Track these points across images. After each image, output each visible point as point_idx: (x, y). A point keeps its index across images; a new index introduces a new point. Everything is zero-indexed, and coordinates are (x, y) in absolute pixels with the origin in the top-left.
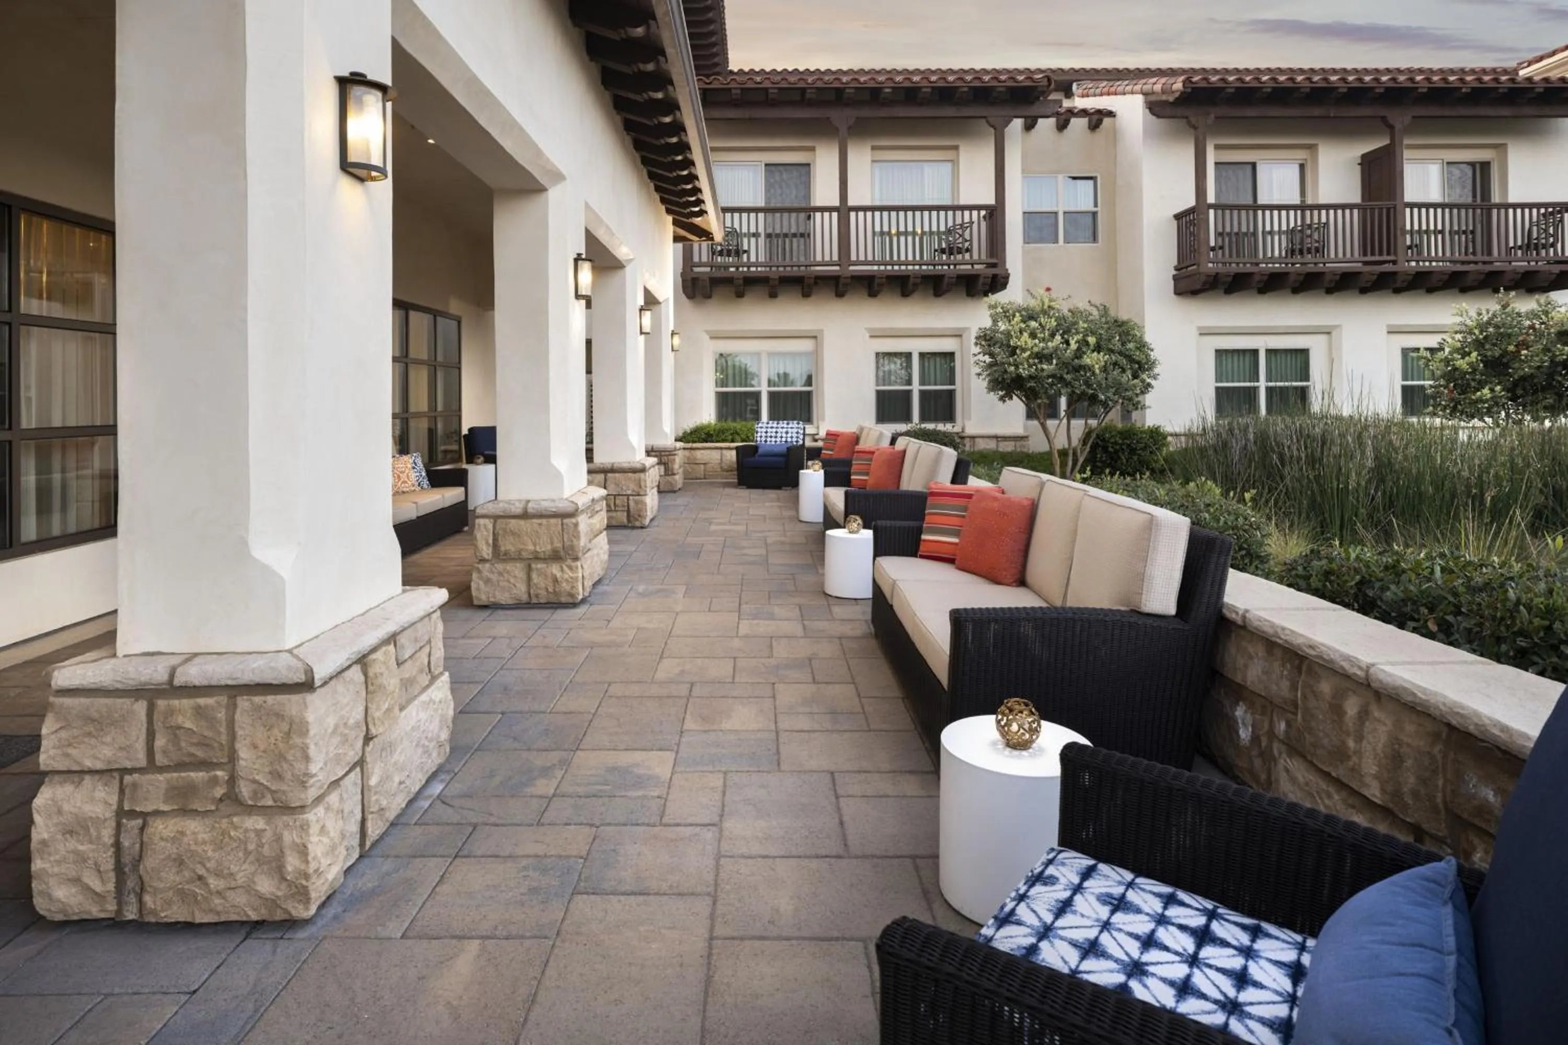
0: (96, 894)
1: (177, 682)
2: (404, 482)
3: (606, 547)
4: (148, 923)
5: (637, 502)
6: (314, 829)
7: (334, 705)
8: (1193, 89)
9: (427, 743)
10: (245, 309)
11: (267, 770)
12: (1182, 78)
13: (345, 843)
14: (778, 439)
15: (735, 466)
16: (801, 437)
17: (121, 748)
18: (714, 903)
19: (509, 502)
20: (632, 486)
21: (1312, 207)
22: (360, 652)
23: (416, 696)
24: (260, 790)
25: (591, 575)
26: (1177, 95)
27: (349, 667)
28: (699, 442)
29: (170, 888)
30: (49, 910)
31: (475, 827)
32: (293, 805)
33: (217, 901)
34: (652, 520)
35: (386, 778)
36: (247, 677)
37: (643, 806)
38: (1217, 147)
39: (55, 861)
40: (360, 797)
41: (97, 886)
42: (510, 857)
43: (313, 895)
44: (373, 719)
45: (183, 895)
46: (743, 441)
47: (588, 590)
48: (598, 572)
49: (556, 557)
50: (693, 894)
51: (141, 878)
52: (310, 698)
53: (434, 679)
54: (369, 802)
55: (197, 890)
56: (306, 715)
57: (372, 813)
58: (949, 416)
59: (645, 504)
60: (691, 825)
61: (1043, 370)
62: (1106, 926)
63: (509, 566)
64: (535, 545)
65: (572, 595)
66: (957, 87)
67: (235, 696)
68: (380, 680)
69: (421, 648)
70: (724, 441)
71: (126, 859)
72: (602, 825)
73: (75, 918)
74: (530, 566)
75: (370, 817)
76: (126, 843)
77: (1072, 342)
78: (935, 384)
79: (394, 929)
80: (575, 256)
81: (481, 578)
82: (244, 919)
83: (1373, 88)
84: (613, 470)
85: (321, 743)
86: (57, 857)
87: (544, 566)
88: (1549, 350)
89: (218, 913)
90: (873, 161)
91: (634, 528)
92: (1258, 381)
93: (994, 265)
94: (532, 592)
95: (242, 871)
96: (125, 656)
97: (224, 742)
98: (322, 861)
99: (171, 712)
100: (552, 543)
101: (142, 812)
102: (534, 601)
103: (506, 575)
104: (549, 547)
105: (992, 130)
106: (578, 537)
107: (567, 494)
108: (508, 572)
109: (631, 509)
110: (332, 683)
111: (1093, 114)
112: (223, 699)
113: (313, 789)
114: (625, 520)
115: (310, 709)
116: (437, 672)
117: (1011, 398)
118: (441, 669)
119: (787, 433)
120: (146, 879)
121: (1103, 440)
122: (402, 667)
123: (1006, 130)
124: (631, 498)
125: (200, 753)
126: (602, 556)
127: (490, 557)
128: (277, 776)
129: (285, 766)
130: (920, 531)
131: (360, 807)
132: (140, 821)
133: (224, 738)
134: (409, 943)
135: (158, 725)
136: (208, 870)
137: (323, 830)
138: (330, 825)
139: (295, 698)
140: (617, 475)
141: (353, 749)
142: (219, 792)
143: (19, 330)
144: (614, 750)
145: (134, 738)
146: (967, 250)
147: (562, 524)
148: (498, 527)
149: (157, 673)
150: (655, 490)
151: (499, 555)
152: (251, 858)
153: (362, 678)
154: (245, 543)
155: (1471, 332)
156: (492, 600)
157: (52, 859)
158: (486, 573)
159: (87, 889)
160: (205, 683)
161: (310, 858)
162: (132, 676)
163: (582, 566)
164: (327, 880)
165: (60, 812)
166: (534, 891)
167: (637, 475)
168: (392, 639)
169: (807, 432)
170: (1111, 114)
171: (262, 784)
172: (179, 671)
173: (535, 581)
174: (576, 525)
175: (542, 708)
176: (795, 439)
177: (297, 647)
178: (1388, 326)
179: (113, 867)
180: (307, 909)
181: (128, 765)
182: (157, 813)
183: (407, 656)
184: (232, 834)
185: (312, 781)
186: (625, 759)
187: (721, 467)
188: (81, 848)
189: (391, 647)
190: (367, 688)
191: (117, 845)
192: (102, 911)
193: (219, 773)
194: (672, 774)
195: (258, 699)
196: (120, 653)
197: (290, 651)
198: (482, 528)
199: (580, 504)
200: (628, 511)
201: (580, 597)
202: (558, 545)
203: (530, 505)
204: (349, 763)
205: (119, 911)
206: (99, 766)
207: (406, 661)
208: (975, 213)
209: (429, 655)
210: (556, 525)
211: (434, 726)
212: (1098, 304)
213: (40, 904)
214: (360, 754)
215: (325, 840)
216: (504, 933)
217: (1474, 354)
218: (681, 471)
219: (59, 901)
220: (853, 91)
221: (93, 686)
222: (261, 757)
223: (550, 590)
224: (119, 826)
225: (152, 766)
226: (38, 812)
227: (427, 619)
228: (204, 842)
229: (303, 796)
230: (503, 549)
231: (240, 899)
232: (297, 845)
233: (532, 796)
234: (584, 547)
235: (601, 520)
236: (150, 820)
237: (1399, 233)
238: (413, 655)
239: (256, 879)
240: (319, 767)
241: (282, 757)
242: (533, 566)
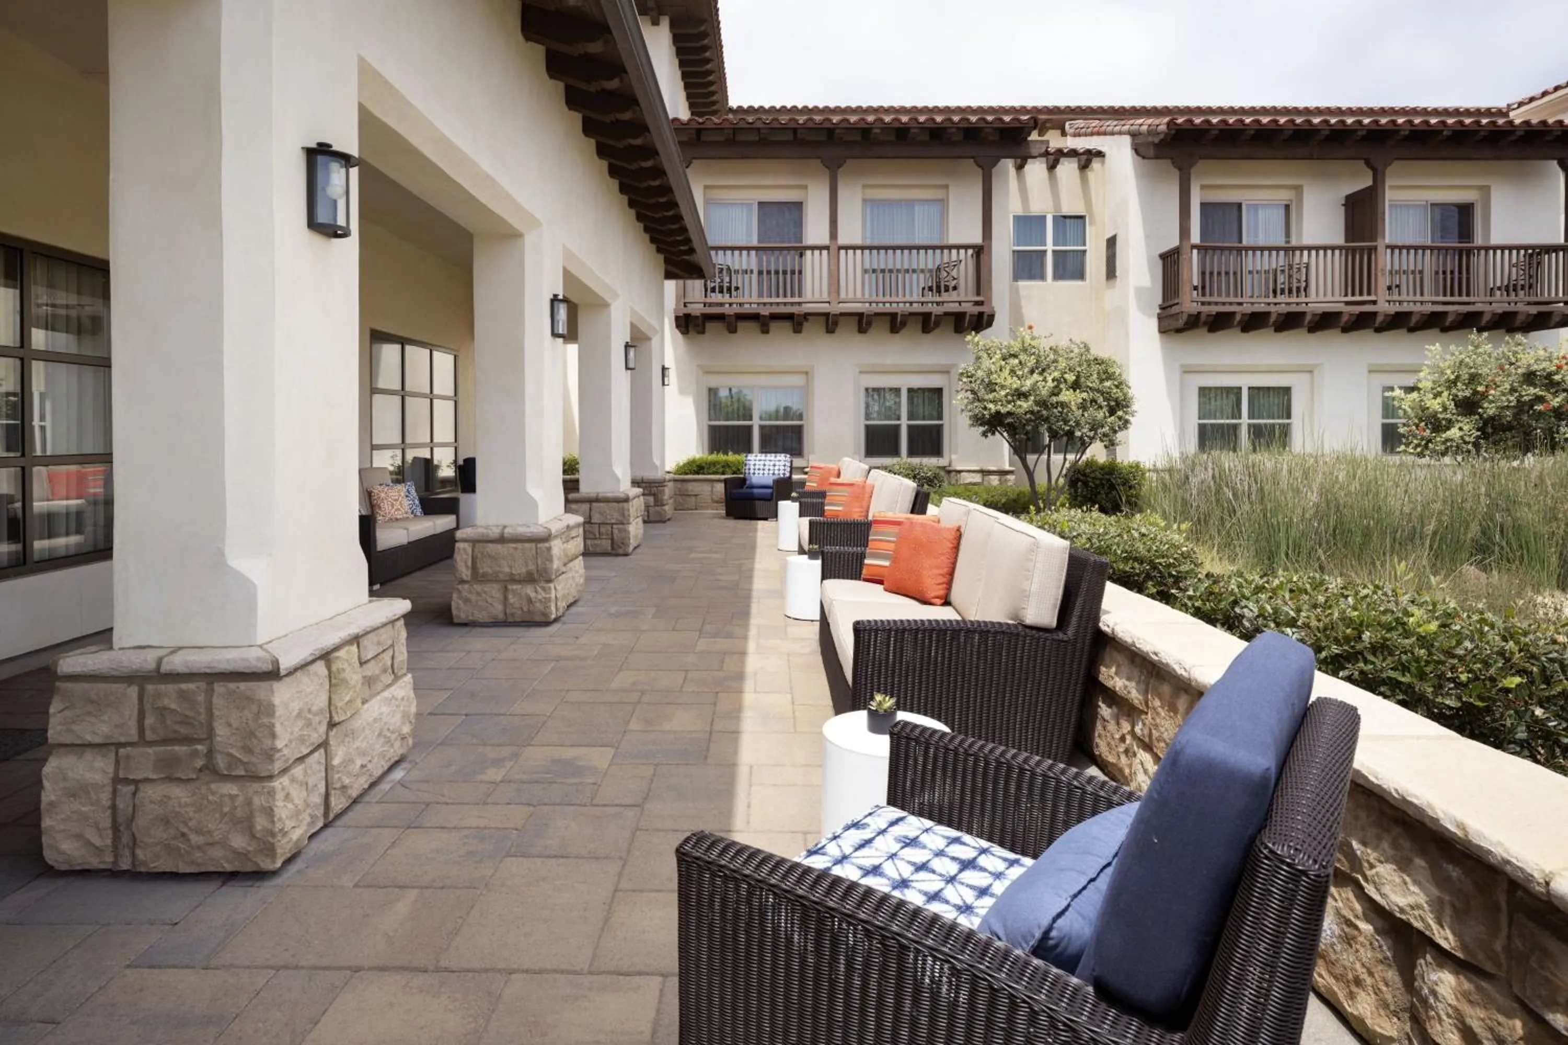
0: (97, 848)
1: (165, 668)
2: (398, 510)
3: (582, 571)
4: (140, 873)
5: (620, 530)
6: (280, 795)
7: (298, 692)
8: (1177, 130)
9: (389, 735)
10: (221, 352)
11: (239, 744)
12: (1166, 120)
13: (308, 811)
14: (766, 472)
15: (723, 496)
16: (789, 469)
17: (116, 726)
18: (623, 866)
19: (487, 527)
20: (616, 515)
21: (1294, 249)
22: (323, 649)
23: (379, 693)
24: (233, 761)
25: (564, 596)
26: (1162, 136)
27: (313, 661)
28: (691, 473)
29: (158, 844)
30: (56, 861)
31: (428, 805)
32: (262, 775)
33: (198, 854)
34: (635, 548)
35: (348, 761)
36: (223, 667)
37: (577, 790)
38: (1203, 187)
39: (63, 819)
40: (323, 774)
41: (97, 842)
42: (455, 828)
43: (279, 851)
44: (336, 708)
45: (170, 849)
46: (734, 473)
47: (561, 611)
48: (574, 592)
49: (530, 579)
50: (606, 858)
51: (133, 835)
52: (276, 685)
53: (397, 678)
54: (332, 778)
55: (180, 845)
56: (272, 699)
57: (335, 789)
58: (937, 451)
59: (628, 532)
60: (617, 805)
61: (1020, 406)
62: (892, 856)
63: (487, 587)
64: (511, 567)
65: (545, 615)
66: (945, 128)
67: (212, 683)
68: (342, 675)
69: (384, 651)
70: (714, 473)
71: (121, 819)
72: (539, 805)
73: (78, 868)
74: (506, 587)
75: (333, 792)
76: (121, 805)
77: (1050, 379)
78: (924, 419)
79: (347, 880)
80: (552, 297)
81: (460, 598)
82: (221, 870)
83: (1356, 130)
84: (597, 500)
85: (286, 723)
86: (63, 816)
87: (519, 587)
88: (1516, 391)
89: (198, 865)
90: (865, 201)
91: (617, 555)
92: (1240, 418)
93: (980, 303)
94: (508, 611)
95: (219, 829)
96: (120, 649)
97: (203, 721)
98: (287, 822)
99: (158, 695)
100: (527, 566)
101: (133, 780)
102: (510, 619)
103: (483, 595)
104: (524, 570)
105: (980, 171)
106: (550, 559)
107: (542, 519)
108: (485, 592)
109: (615, 536)
110: (298, 674)
111: (1083, 154)
112: (202, 685)
113: (279, 762)
114: (609, 548)
115: (276, 694)
116: (400, 674)
117: (993, 434)
118: (405, 671)
119: (774, 465)
120: (137, 835)
121: (1084, 475)
122: (364, 666)
123: (993, 170)
124: (615, 526)
125: (183, 730)
126: (577, 580)
127: (469, 578)
128: (249, 750)
129: (255, 742)
130: (863, 556)
131: (324, 782)
132: (132, 788)
133: (203, 718)
134: (359, 890)
135: (148, 707)
136: (190, 829)
137: (287, 797)
138: (294, 793)
139: (264, 685)
140: (602, 504)
141: (317, 732)
142: (199, 763)
143: (31, 364)
144: (562, 746)
145: (127, 717)
146: (955, 288)
147: (537, 548)
148: (476, 550)
149: (146, 661)
150: (640, 520)
151: (477, 576)
152: (226, 819)
153: (326, 672)
154: (222, 554)
155: (1442, 373)
156: (471, 618)
157: (58, 817)
158: (465, 594)
159: (89, 843)
160: (186, 670)
161: (276, 819)
162: (125, 664)
163: (555, 589)
164: (291, 839)
165: (65, 779)
166: (470, 854)
167: (621, 505)
168: (356, 640)
169: (795, 465)
170: (1100, 154)
171: (236, 757)
172: (165, 660)
173: (512, 601)
174: (549, 549)
175: (502, 711)
176: (782, 472)
177: (267, 643)
178: (1369, 365)
179: (110, 825)
180: (274, 862)
181: (123, 740)
182: (147, 780)
183: (369, 657)
184: (210, 798)
185: (277, 755)
186: (568, 753)
187: (712, 499)
188: (83, 809)
189: (354, 648)
190: (330, 681)
191: (114, 807)
192: (101, 862)
193: (199, 747)
194: (609, 765)
195: (232, 686)
196: (116, 646)
197: (261, 646)
198: (462, 552)
199: (553, 531)
200: (612, 539)
201: (553, 616)
202: (532, 567)
203: (506, 531)
204: (312, 744)
205: (115, 863)
206: (98, 740)
207: (368, 661)
208: (962, 251)
209: (393, 658)
210: (531, 549)
211: (396, 720)
212: (1078, 342)
213: (49, 855)
214: (324, 737)
215: (290, 806)
216: (441, 885)
217: (1446, 394)
218: (671, 501)
219: (64, 853)
220: (843, 131)
221: (92, 673)
222: (234, 734)
223: (525, 609)
224: (115, 792)
225: (143, 741)
226: (47, 779)
227: (390, 626)
228: (187, 805)
229: (270, 767)
230: (481, 571)
231: (217, 853)
232: (264, 808)
233: (481, 782)
234: (557, 570)
235: (577, 545)
236: (141, 786)
237: (1379, 274)
238: (376, 656)
239: (230, 836)
240: (285, 743)
241: (252, 734)
242: (510, 587)
